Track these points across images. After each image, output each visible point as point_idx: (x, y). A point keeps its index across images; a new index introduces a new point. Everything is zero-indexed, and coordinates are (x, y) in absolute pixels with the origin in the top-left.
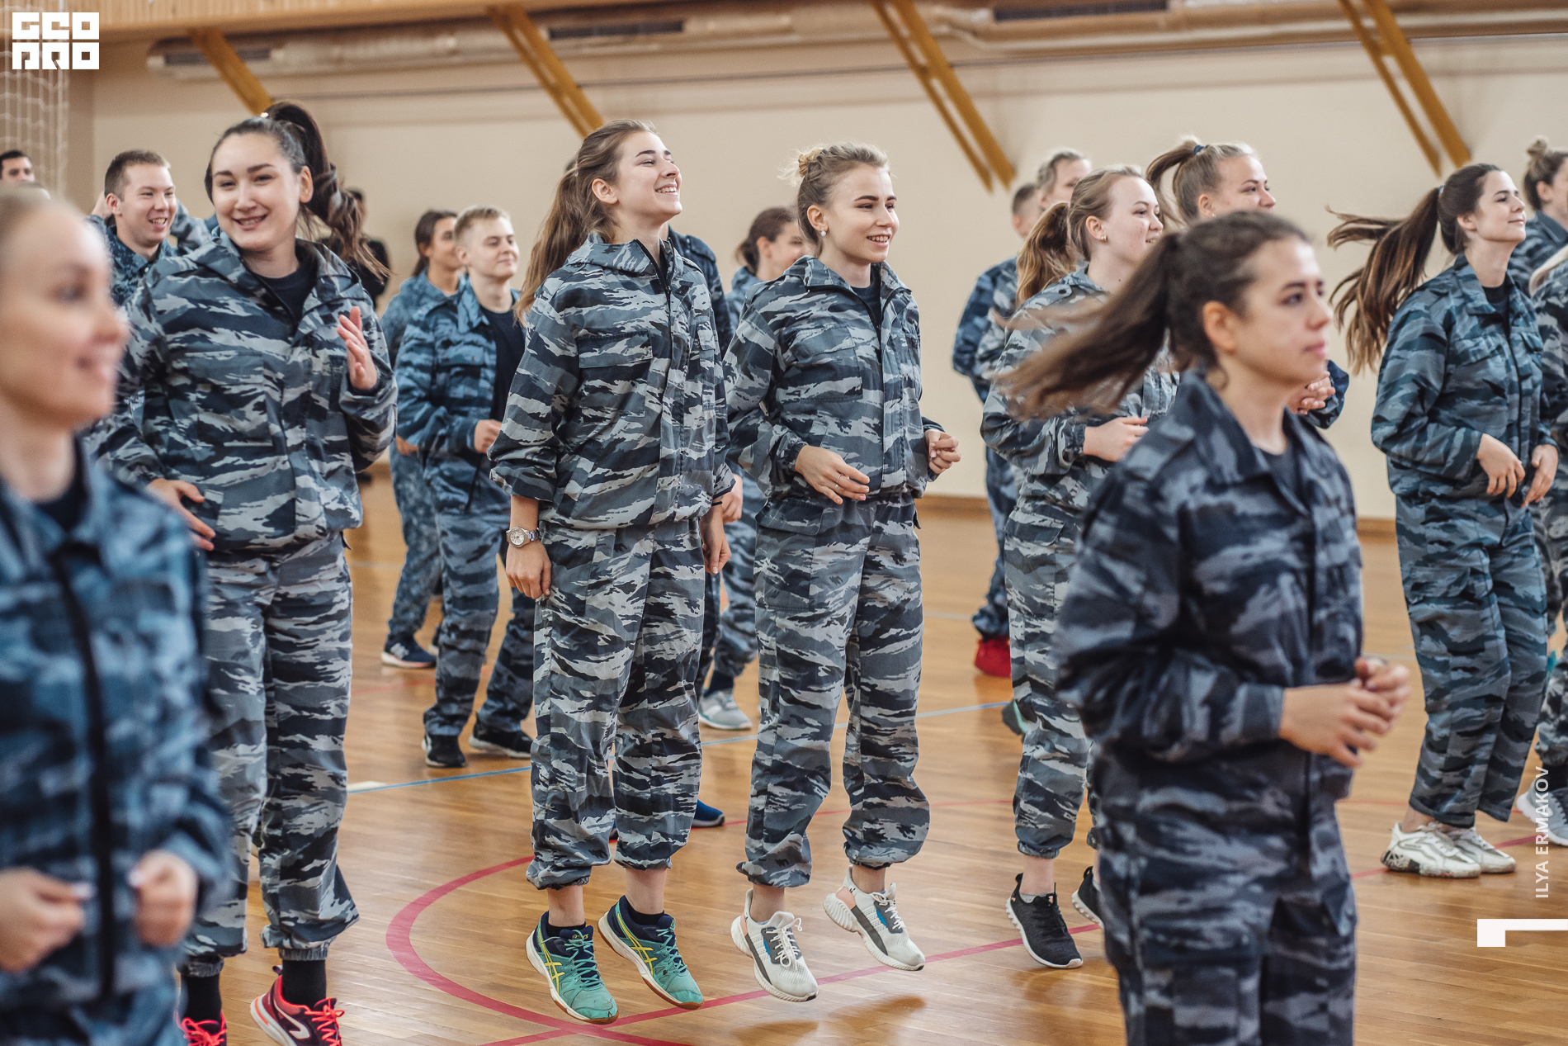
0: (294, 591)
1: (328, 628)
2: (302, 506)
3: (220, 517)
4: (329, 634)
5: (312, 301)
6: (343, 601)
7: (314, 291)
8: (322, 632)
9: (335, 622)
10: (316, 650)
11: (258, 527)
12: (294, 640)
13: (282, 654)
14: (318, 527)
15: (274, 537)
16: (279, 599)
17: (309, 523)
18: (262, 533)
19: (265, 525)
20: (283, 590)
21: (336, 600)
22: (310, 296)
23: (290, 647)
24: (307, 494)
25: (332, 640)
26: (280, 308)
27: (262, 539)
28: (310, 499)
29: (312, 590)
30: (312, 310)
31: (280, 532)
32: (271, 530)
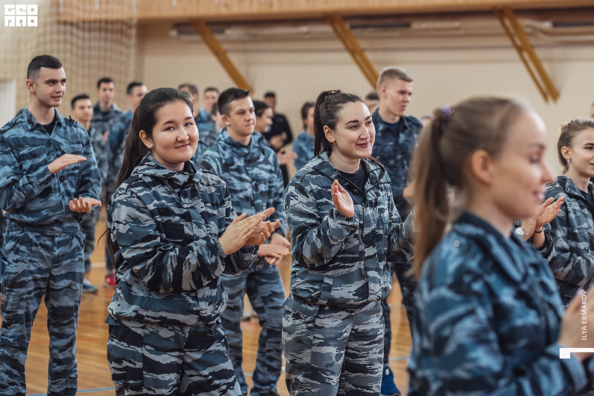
0: (361, 328)
1: (374, 347)
2: (372, 286)
3: (332, 291)
4: (375, 350)
5: (368, 186)
6: (381, 334)
7: (369, 180)
8: (371, 349)
9: (377, 344)
10: (367, 358)
11: (351, 296)
12: (357, 353)
13: (350, 359)
14: (378, 296)
15: (357, 301)
16: (353, 332)
17: (375, 294)
18: (352, 299)
19: (354, 295)
20: (356, 327)
21: (379, 333)
22: (367, 184)
23: (355, 356)
24: (375, 280)
25: (375, 353)
26: (356, 190)
27: (352, 302)
28: (375, 283)
29: (368, 328)
30: (370, 190)
31: (361, 298)
32: (357, 297)
